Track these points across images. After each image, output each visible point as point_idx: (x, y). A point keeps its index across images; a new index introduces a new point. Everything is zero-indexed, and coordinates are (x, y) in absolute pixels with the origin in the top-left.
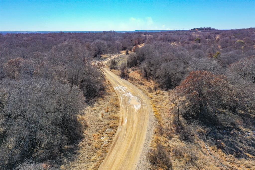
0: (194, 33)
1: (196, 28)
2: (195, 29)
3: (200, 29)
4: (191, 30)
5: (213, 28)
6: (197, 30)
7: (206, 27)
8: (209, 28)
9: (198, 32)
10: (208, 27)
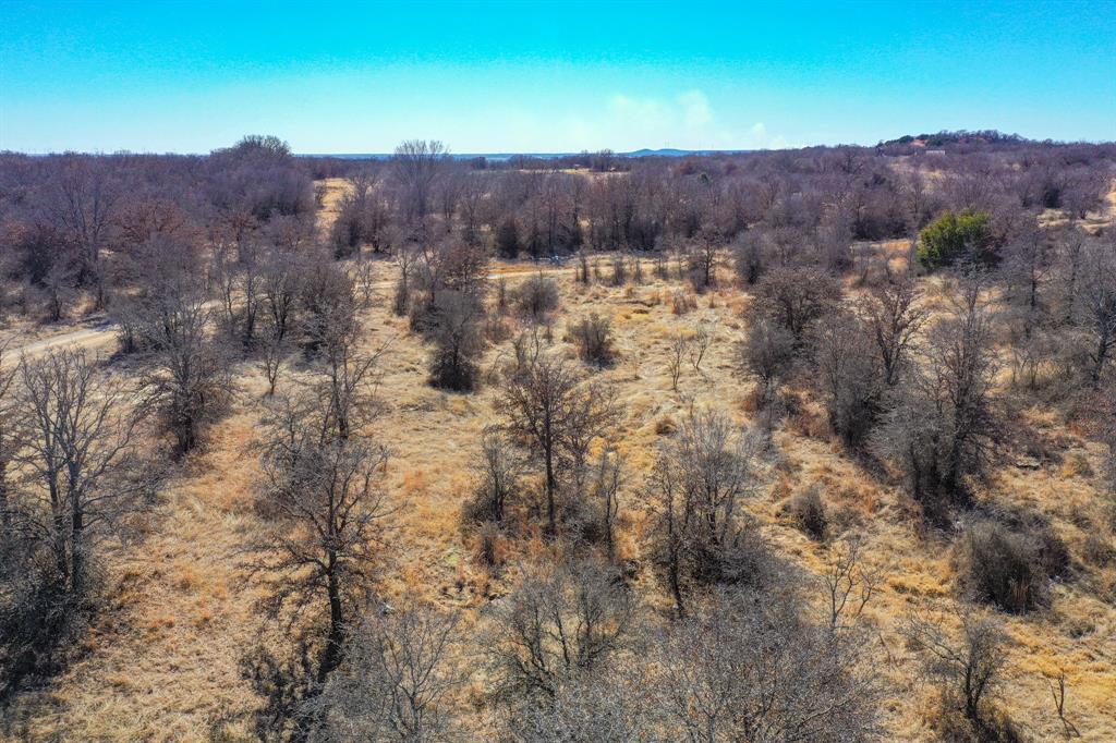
0: (902, 158)
1: (919, 134)
2: (906, 140)
3: (939, 141)
4: (889, 143)
5: (1009, 132)
6: (922, 145)
7: (972, 129)
8: (988, 132)
9: (928, 152)
10: (983, 129)
